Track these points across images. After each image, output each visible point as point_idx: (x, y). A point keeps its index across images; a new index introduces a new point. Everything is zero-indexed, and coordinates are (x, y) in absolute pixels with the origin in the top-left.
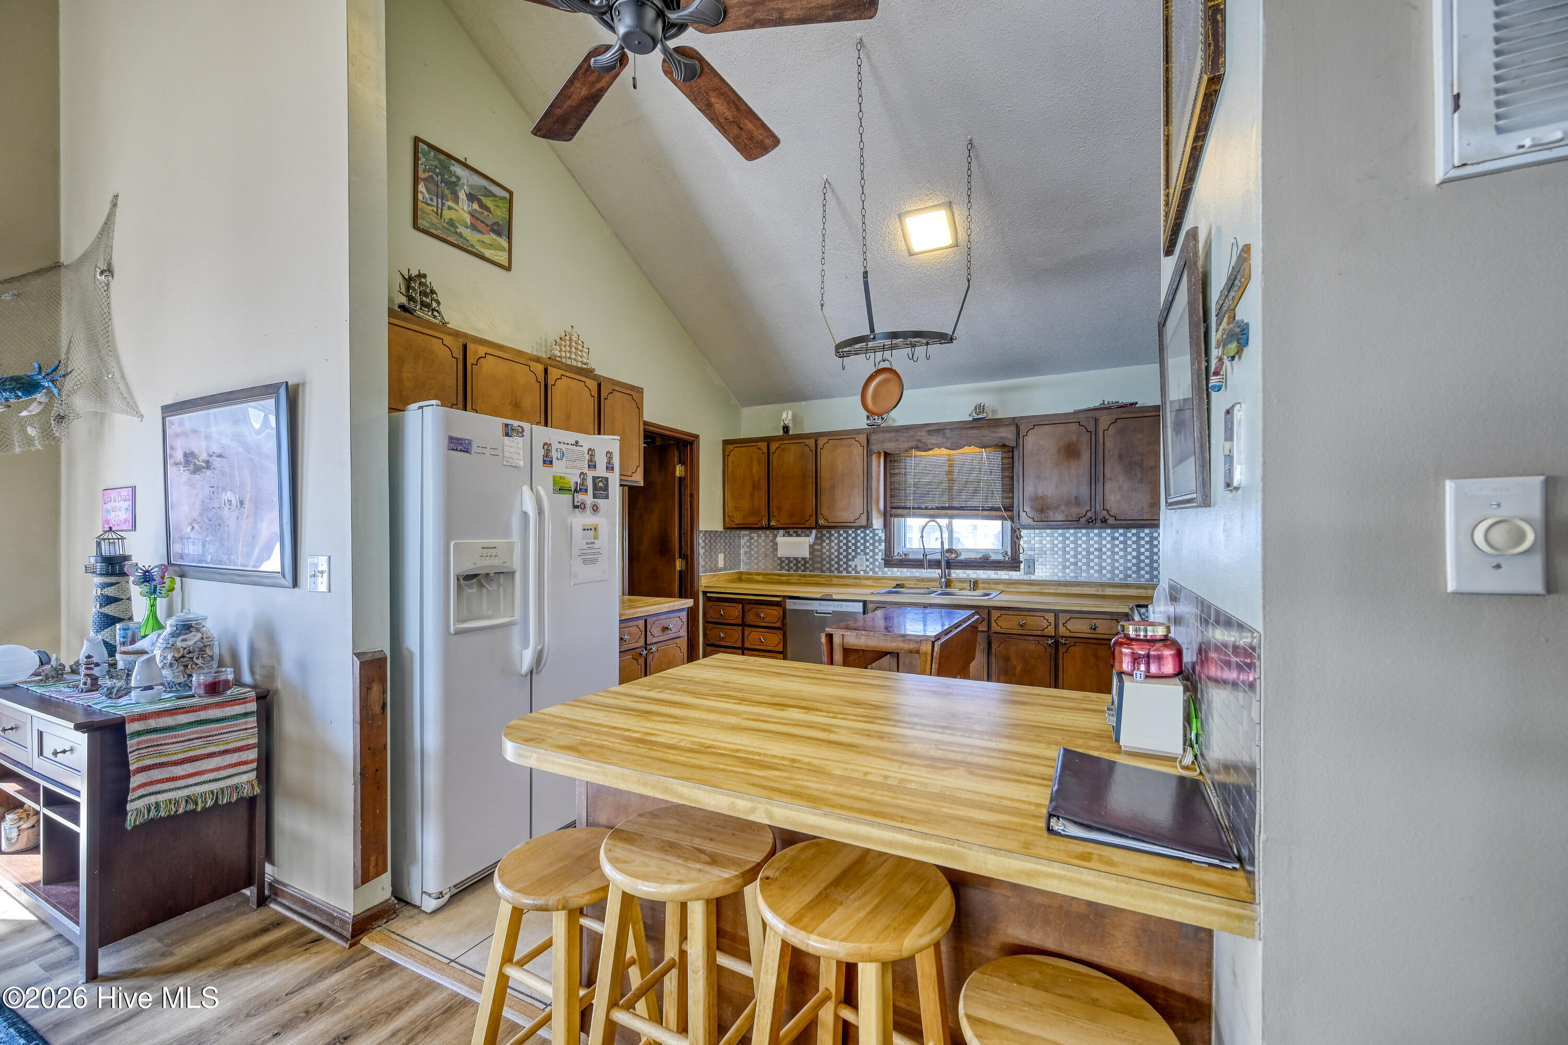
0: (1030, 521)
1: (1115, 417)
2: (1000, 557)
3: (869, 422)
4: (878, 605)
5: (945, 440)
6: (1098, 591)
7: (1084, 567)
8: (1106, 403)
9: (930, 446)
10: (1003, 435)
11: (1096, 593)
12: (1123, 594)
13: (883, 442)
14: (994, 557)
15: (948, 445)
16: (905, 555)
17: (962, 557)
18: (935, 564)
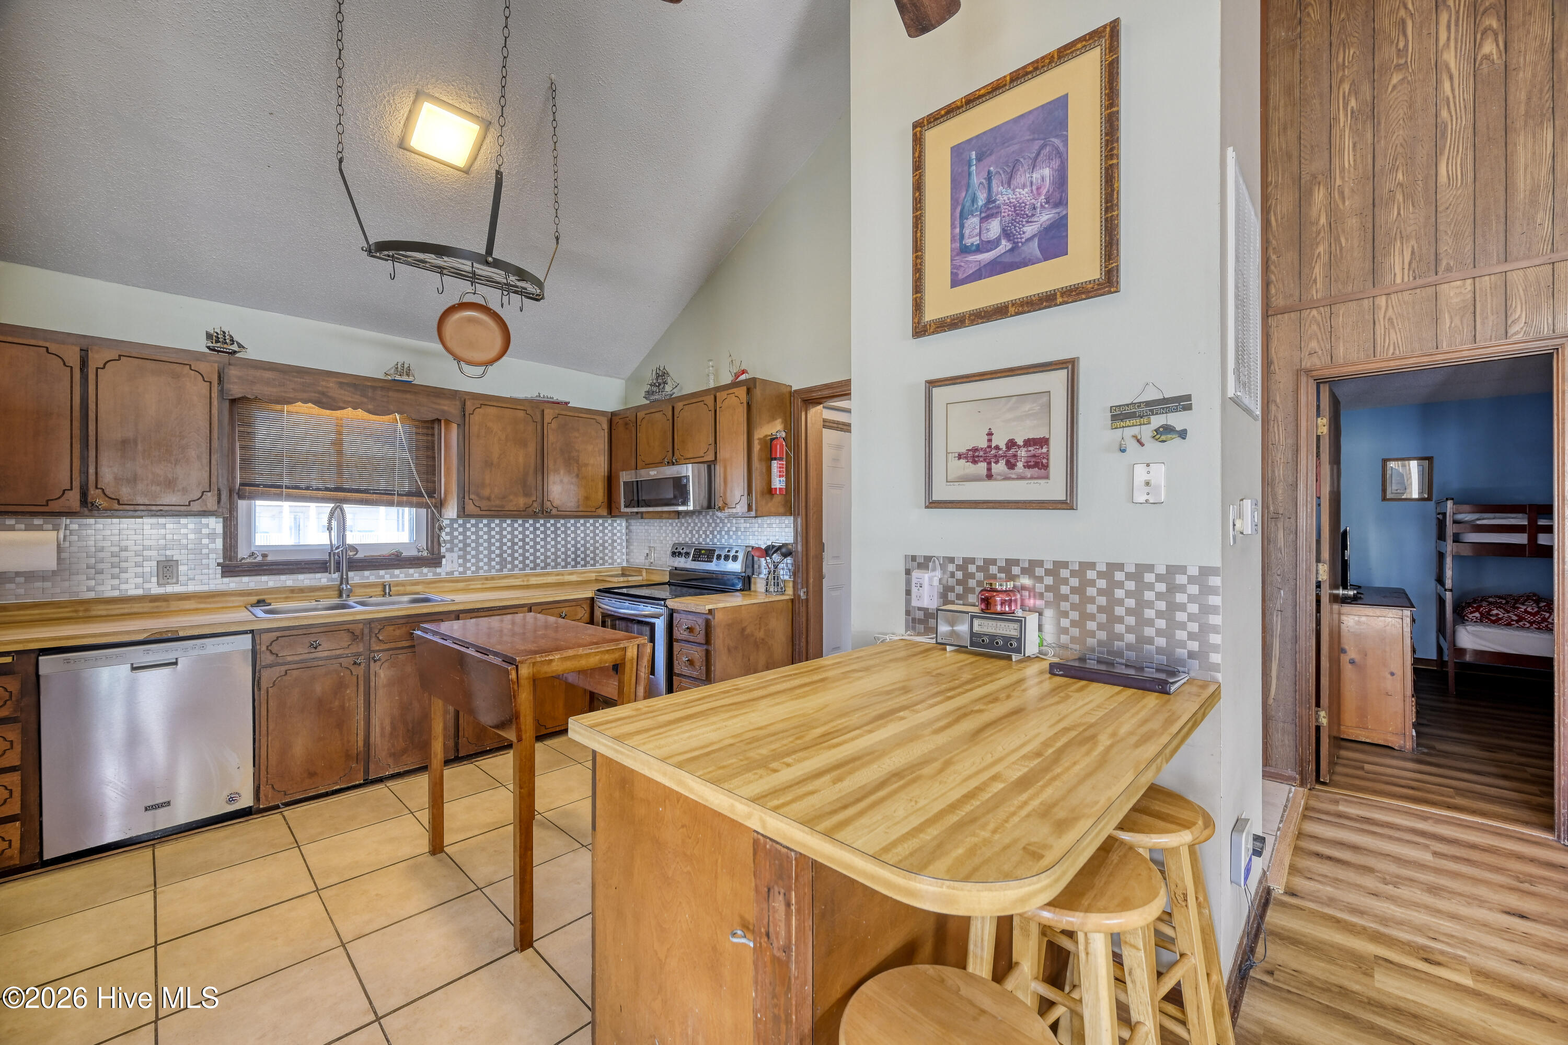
0: (476, 511)
1: (557, 412)
2: (414, 553)
3: (210, 344)
4: (278, 634)
5: (365, 400)
6: (523, 581)
7: (509, 559)
8: (542, 396)
9: (341, 405)
10: (446, 408)
11: (522, 583)
12: (545, 582)
13: (253, 383)
14: (405, 554)
15: (370, 407)
16: (265, 556)
17: (360, 555)
18: (321, 567)
